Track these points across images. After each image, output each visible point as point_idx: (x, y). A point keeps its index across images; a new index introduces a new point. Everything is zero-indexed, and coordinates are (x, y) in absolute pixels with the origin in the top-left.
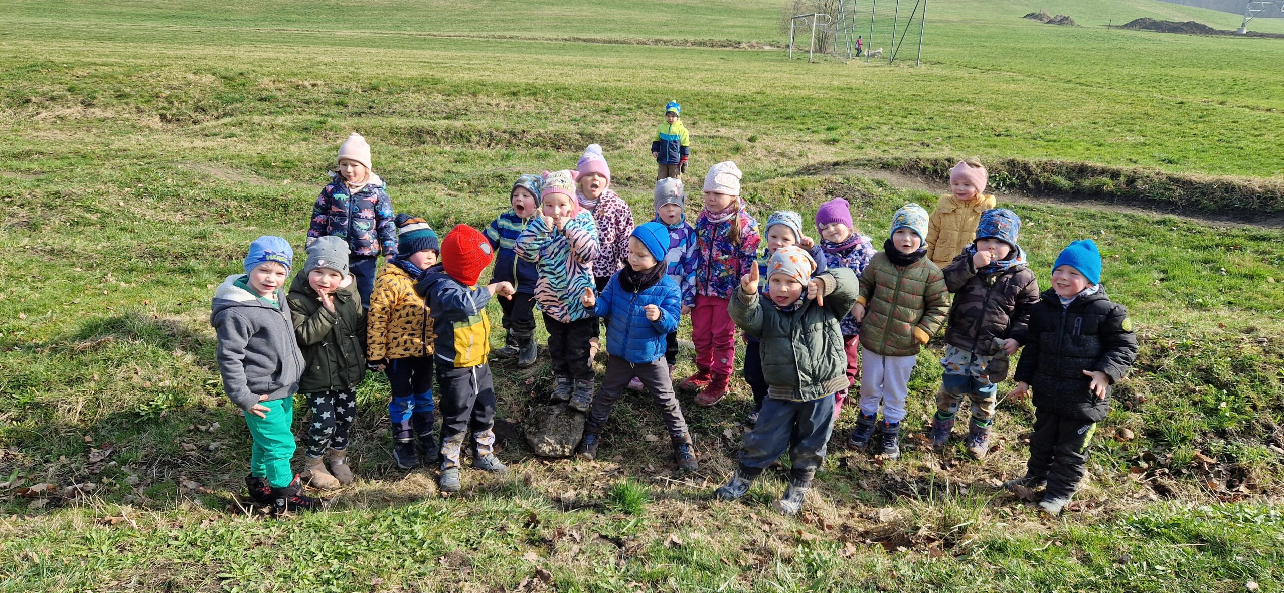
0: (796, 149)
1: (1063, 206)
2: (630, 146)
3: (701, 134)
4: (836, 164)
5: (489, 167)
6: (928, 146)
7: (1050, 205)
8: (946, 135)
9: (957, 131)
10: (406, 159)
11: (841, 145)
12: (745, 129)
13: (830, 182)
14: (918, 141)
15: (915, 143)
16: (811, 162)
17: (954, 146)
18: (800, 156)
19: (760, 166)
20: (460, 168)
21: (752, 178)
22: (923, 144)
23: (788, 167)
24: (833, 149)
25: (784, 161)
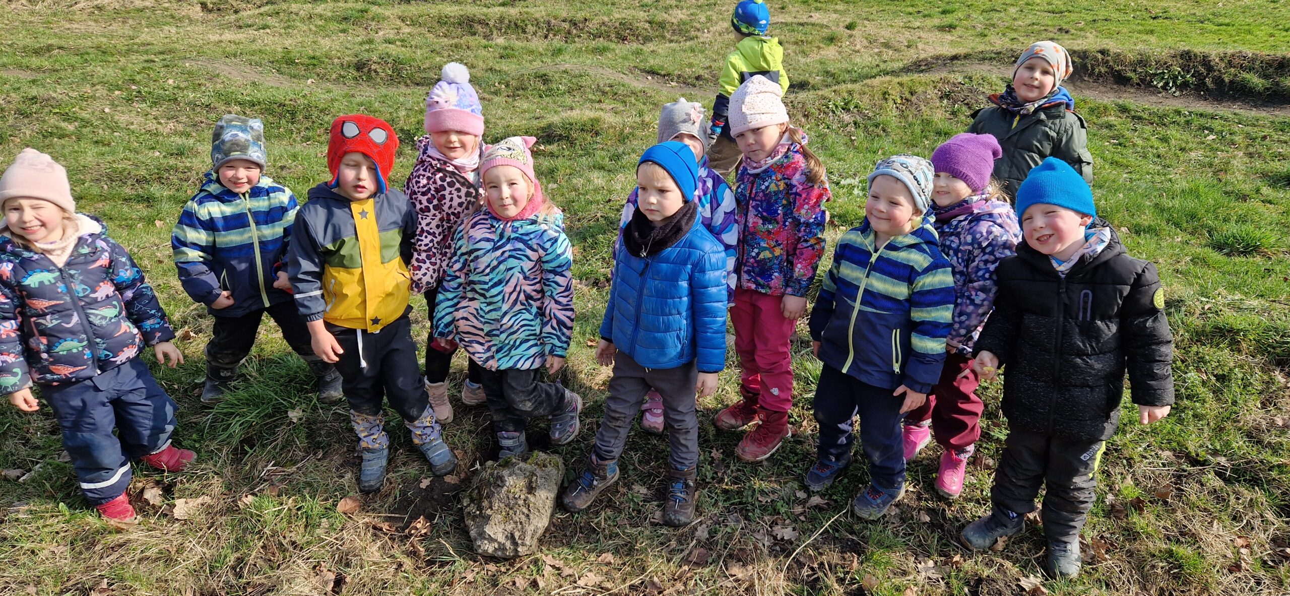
0: (905, 36)
1: (1254, 113)
2: (706, 37)
3: (789, 19)
4: (955, 58)
5: (537, 64)
6: (1067, 32)
7: (1237, 111)
8: (1090, 18)
9: (1102, 14)
10: (446, 54)
11: (959, 31)
12: (843, 13)
13: (945, 81)
14: (1054, 26)
15: (1050, 29)
16: (923, 56)
17: (1100, 31)
18: (909, 47)
19: (858, 60)
20: (504, 66)
21: (847, 76)
22: (1060, 30)
23: (892, 60)
24: (949, 37)
25: (888, 54)
